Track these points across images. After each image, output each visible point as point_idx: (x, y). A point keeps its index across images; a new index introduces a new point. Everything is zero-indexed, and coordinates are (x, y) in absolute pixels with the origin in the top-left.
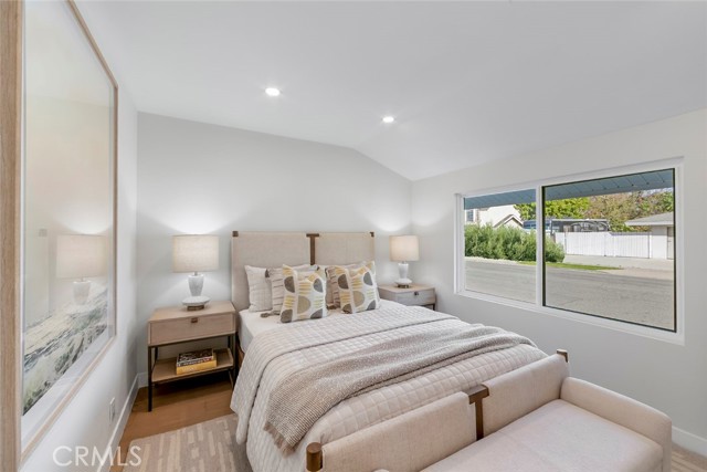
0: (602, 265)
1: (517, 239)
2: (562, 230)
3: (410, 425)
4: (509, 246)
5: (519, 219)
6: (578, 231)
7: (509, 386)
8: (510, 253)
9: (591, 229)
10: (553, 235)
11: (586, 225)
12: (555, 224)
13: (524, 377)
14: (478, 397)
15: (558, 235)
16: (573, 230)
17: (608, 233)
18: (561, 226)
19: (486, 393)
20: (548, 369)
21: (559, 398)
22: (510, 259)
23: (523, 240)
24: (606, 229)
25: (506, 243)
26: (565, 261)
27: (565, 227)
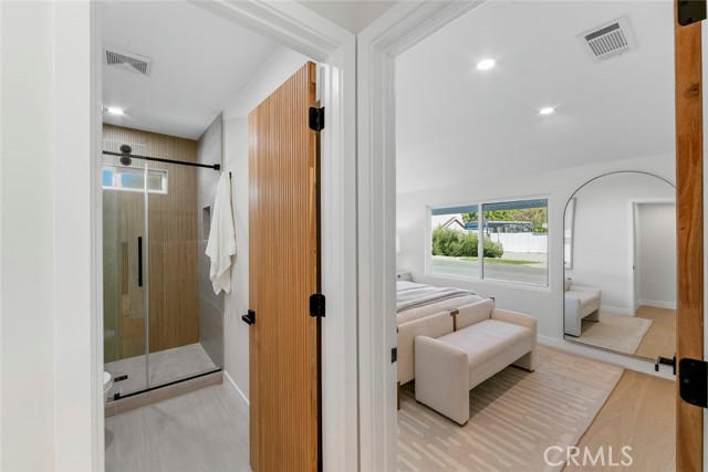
0: (526, 260)
1: (455, 239)
2: (495, 231)
3: (428, 321)
4: (446, 245)
5: (461, 222)
6: (509, 232)
7: (469, 310)
8: (447, 251)
9: (518, 230)
10: (489, 235)
11: (514, 226)
12: (490, 225)
13: (474, 306)
14: (454, 314)
15: (492, 234)
16: (504, 231)
17: (530, 233)
18: (494, 228)
19: (457, 312)
20: (485, 305)
21: (490, 318)
22: (447, 255)
23: (460, 240)
24: (530, 230)
25: (443, 242)
26: (504, 257)
27: (498, 228)
